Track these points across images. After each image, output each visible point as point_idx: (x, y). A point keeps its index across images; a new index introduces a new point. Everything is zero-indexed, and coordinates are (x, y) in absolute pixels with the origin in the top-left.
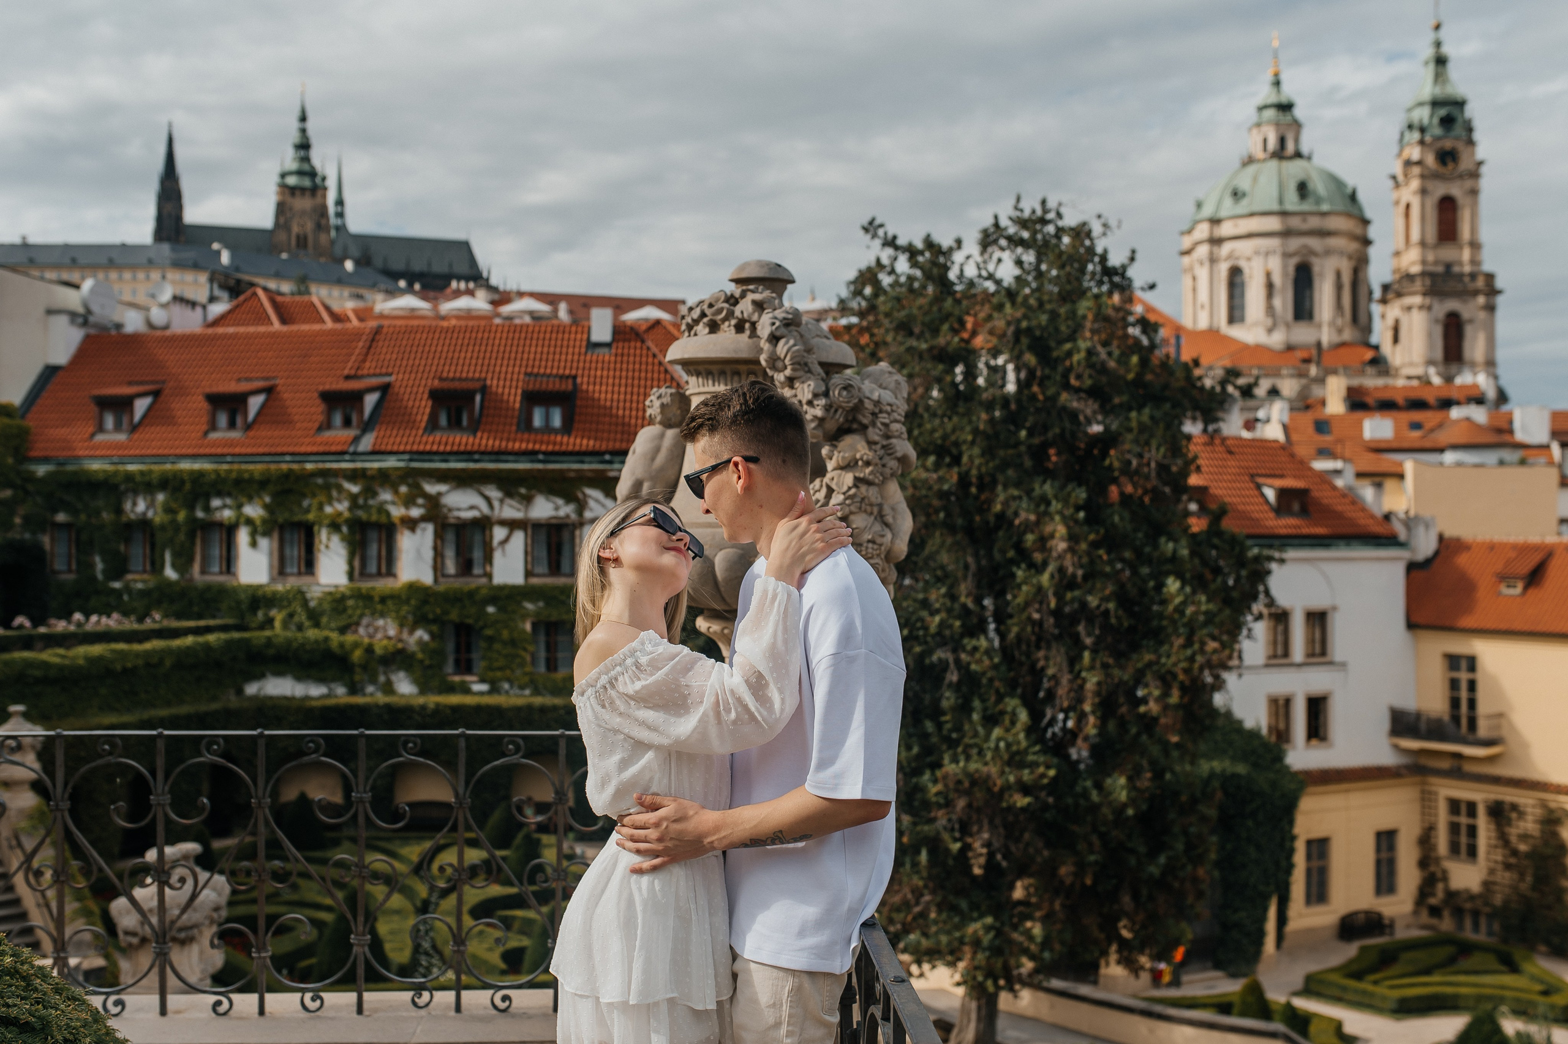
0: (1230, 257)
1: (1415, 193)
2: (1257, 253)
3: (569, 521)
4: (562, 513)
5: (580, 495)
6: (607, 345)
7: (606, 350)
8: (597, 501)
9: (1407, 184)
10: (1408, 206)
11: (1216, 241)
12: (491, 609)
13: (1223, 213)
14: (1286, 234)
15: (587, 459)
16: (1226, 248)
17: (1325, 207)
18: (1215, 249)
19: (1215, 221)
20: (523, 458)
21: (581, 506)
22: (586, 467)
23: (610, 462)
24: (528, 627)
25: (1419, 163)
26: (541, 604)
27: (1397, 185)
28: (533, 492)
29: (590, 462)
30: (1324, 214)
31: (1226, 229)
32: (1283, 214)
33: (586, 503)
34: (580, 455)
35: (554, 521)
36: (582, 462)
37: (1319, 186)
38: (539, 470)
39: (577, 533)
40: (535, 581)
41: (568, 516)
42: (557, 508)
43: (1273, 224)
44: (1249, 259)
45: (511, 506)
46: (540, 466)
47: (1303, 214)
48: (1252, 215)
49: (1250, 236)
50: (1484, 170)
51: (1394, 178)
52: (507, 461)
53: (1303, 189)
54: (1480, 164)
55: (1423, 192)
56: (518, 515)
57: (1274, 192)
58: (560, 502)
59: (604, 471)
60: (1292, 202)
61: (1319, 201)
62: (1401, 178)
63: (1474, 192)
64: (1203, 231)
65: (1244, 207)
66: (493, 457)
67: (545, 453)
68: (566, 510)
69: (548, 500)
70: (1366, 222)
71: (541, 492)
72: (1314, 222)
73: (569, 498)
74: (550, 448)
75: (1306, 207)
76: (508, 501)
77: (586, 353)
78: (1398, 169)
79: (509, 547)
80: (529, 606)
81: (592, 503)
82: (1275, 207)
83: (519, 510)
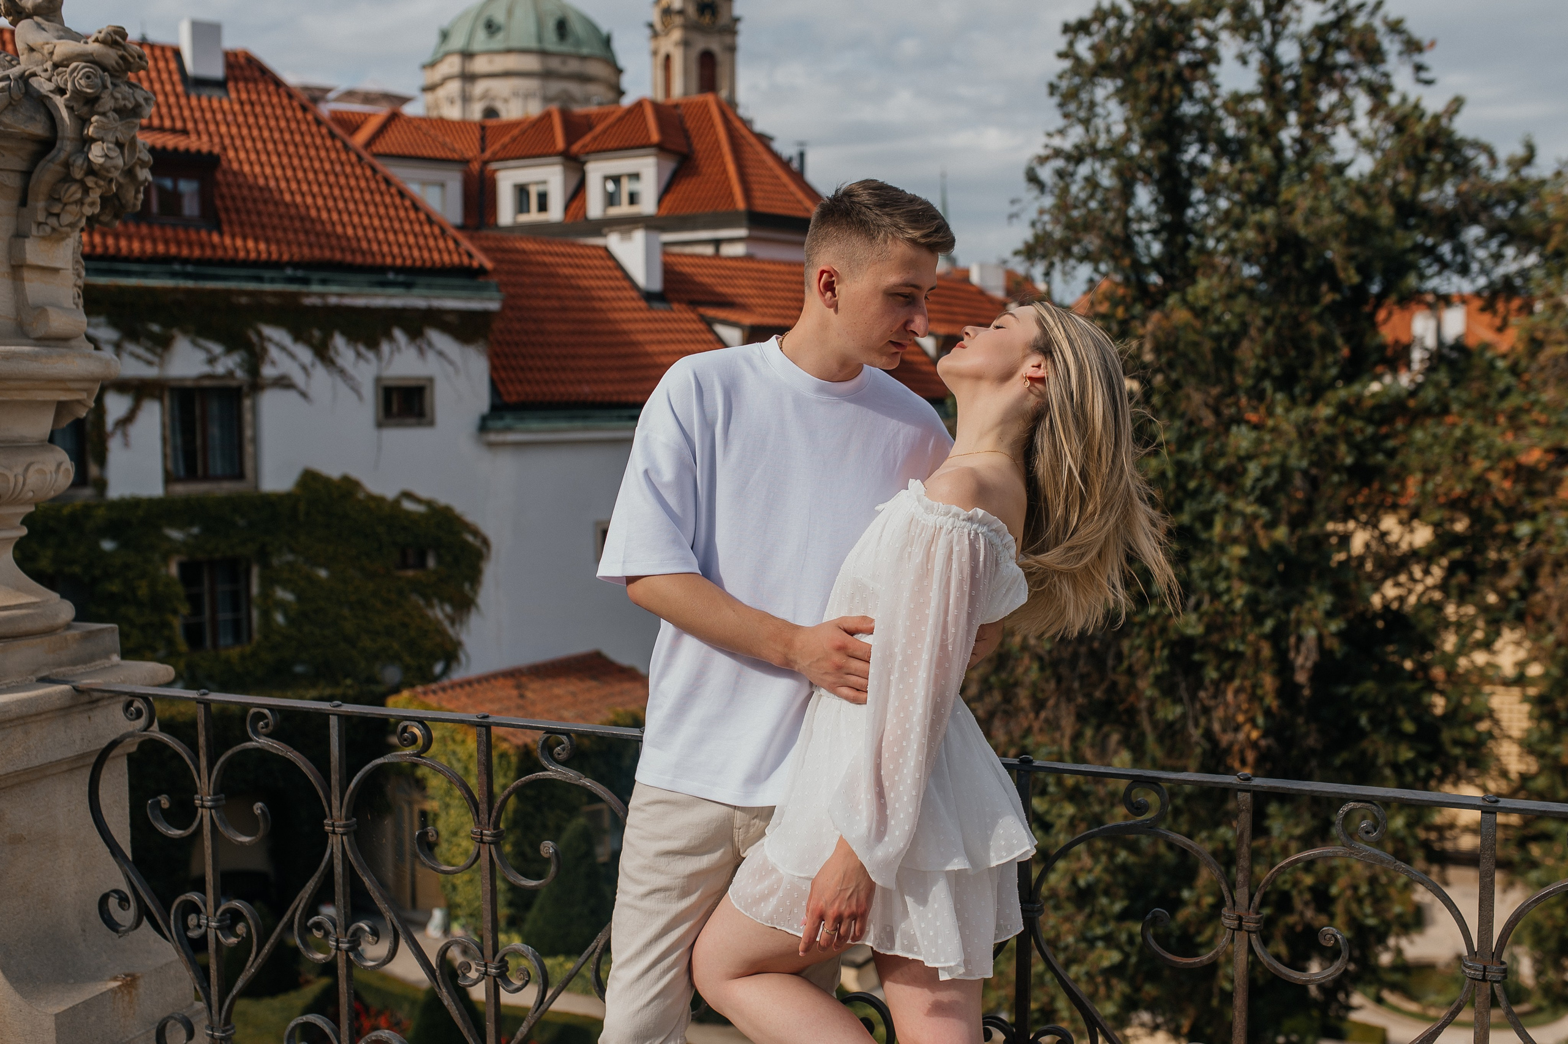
0: (484, 96)
1: (677, 44)
2: (516, 94)
3: (234, 383)
4: (220, 369)
5: (254, 338)
6: (220, 85)
7: (216, 94)
8: (283, 348)
9: (667, 34)
10: (668, 58)
11: (468, 78)
12: (107, 545)
13: (476, 46)
14: (546, 75)
15: (268, 274)
16: (480, 87)
17: (585, 51)
18: (468, 86)
19: (467, 55)
20: (157, 268)
21: (255, 358)
22: (267, 287)
23: (306, 281)
24: (174, 570)
25: (681, 12)
26: (195, 530)
27: (655, 35)
28: (175, 332)
29: (272, 281)
30: (583, 58)
31: (480, 65)
32: (543, 53)
33: (265, 351)
34: (256, 267)
35: (207, 383)
36: (260, 279)
37: (576, 27)
38: (188, 292)
39: (247, 403)
40: (180, 489)
41: (230, 374)
42: (212, 360)
43: (531, 63)
44: (506, 101)
45: (138, 357)
46: (190, 284)
47: (564, 56)
48: (509, 51)
49: (507, 74)
50: (741, 27)
51: (651, 26)
52: (128, 274)
53: (562, 27)
54: (736, 20)
55: (686, 44)
56: (150, 372)
57: (532, 28)
58: (217, 349)
59: (296, 295)
60: (551, 42)
61: (578, 43)
62: (659, 26)
63: (732, 49)
64: (452, 65)
65: (498, 42)
66: (104, 265)
67: (185, 261)
68: (229, 363)
69: (195, 344)
70: (619, 71)
71: (185, 332)
72: (573, 66)
73: (233, 341)
74: (197, 253)
75: (565, 48)
76: (130, 347)
77: (188, 97)
78: (655, 16)
79: (134, 430)
80: (176, 534)
81: (274, 352)
82: (533, 44)
83: (150, 363)
